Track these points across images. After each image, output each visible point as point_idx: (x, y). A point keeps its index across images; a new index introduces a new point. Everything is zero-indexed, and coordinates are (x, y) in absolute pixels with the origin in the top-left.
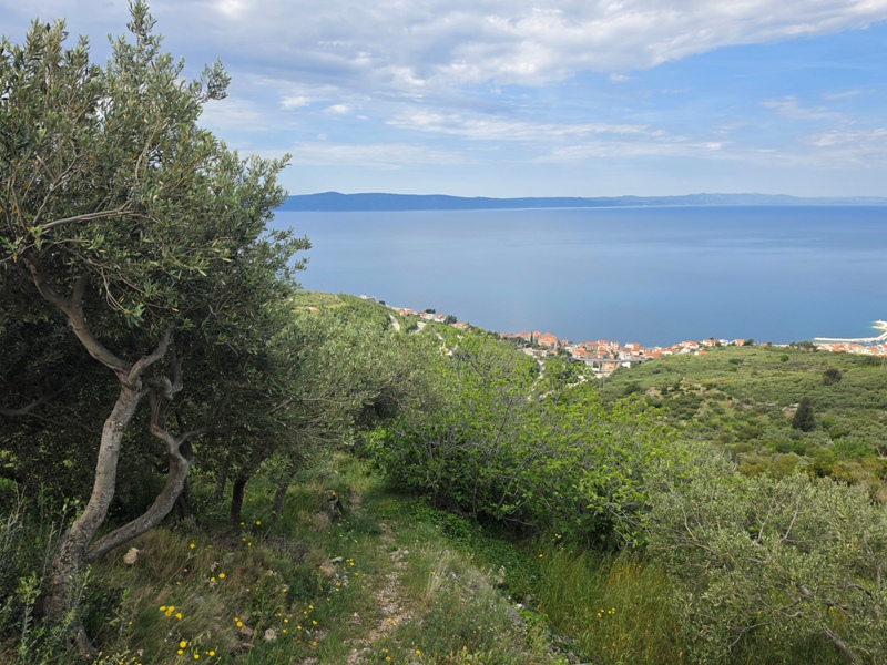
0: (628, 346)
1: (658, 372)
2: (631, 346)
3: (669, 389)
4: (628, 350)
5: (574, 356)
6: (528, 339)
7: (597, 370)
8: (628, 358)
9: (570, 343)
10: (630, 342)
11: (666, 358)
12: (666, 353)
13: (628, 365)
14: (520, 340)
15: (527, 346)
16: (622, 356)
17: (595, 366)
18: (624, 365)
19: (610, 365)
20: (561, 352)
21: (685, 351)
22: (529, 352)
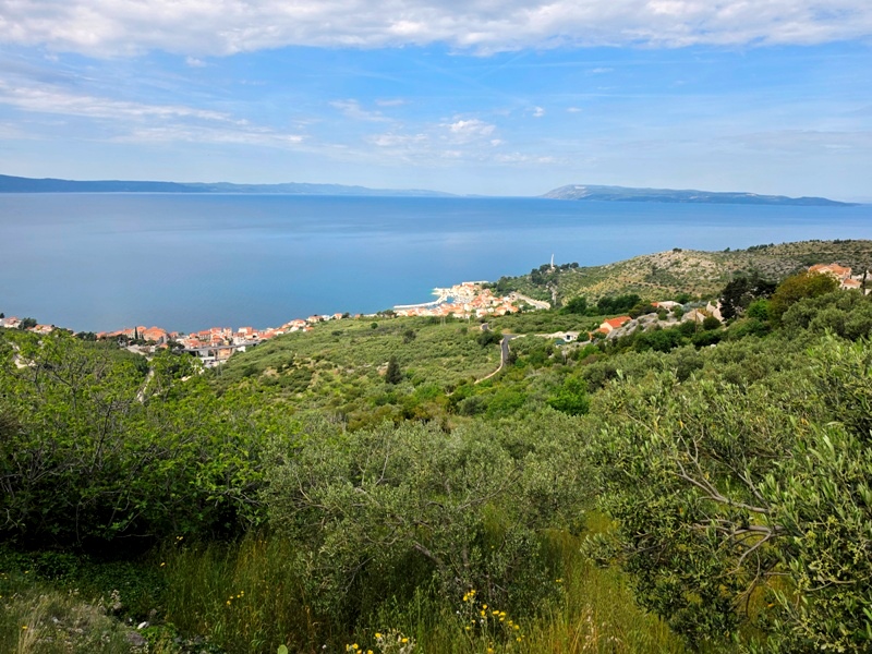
0: (241, 330)
1: (272, 352)
2: (243, 330)
3: (284, 366)
4: (242, 335)
5: (187, 348)
6: (131, 335)
7: (213, 358)
8: (243, 342)
9: (181, 335)
10: (243, 326)
11: (278, 338)
12: (277, 333)
13: (243, 349)
14: (122, 338)
15: (132, 344)
16: (236, 341)
17: (211, 355)
18: (239, 349)
19: (226, 352)
20: (172, 344)
21: (294, 329)
22: (134, 349)
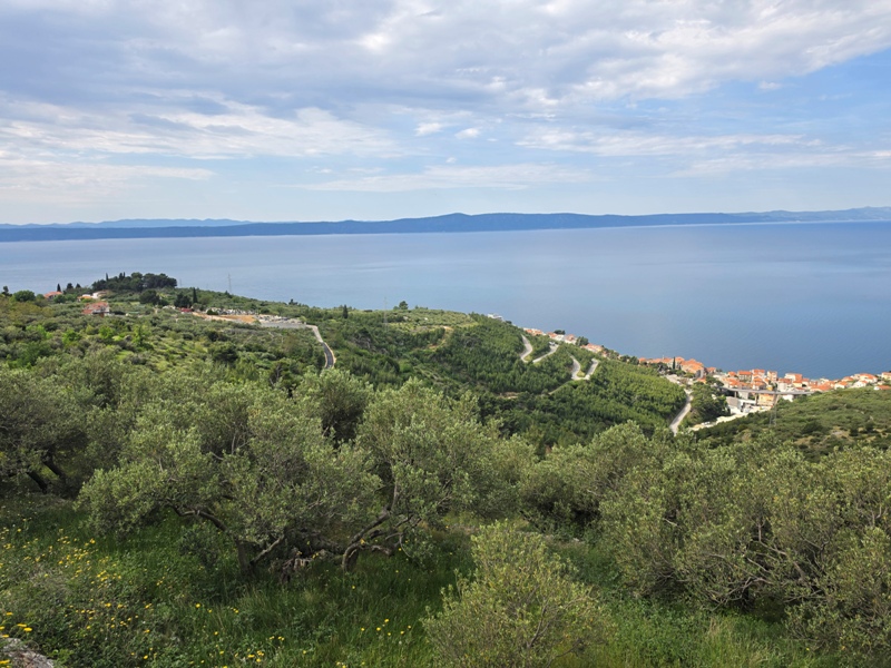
0: (788, 376)
1: (835, 408)
2: (792, 377)
4: (789, 381)
5: (726, 386)
6: (670, 365)
7: (754, 402)
8: (790, 390)
9: (719, 371)
10: (791, 372)
11: (839, 392)
12: (837, 386)
13: (789, 398)
14: (662, 366)
15: (671, 373)
16: (782, 387)
17: (751, 397)
18: (785, 398)
19: (769, 398)
20: (710, 380)
21: (859, 385)
22: (673, 379)
